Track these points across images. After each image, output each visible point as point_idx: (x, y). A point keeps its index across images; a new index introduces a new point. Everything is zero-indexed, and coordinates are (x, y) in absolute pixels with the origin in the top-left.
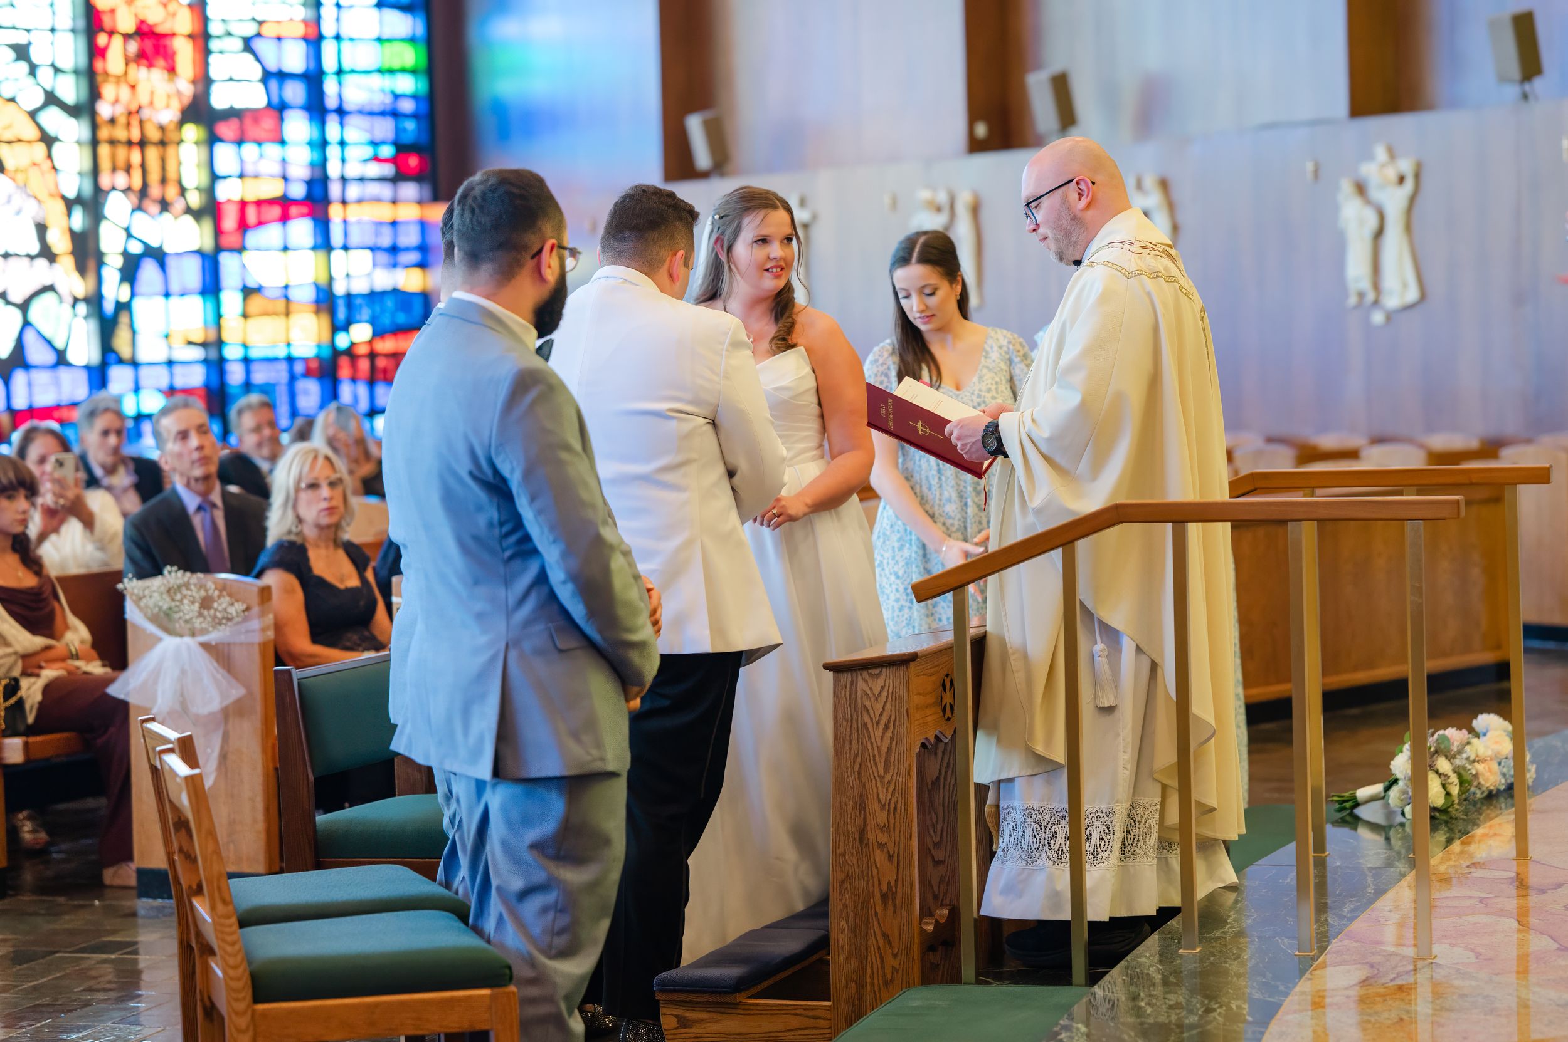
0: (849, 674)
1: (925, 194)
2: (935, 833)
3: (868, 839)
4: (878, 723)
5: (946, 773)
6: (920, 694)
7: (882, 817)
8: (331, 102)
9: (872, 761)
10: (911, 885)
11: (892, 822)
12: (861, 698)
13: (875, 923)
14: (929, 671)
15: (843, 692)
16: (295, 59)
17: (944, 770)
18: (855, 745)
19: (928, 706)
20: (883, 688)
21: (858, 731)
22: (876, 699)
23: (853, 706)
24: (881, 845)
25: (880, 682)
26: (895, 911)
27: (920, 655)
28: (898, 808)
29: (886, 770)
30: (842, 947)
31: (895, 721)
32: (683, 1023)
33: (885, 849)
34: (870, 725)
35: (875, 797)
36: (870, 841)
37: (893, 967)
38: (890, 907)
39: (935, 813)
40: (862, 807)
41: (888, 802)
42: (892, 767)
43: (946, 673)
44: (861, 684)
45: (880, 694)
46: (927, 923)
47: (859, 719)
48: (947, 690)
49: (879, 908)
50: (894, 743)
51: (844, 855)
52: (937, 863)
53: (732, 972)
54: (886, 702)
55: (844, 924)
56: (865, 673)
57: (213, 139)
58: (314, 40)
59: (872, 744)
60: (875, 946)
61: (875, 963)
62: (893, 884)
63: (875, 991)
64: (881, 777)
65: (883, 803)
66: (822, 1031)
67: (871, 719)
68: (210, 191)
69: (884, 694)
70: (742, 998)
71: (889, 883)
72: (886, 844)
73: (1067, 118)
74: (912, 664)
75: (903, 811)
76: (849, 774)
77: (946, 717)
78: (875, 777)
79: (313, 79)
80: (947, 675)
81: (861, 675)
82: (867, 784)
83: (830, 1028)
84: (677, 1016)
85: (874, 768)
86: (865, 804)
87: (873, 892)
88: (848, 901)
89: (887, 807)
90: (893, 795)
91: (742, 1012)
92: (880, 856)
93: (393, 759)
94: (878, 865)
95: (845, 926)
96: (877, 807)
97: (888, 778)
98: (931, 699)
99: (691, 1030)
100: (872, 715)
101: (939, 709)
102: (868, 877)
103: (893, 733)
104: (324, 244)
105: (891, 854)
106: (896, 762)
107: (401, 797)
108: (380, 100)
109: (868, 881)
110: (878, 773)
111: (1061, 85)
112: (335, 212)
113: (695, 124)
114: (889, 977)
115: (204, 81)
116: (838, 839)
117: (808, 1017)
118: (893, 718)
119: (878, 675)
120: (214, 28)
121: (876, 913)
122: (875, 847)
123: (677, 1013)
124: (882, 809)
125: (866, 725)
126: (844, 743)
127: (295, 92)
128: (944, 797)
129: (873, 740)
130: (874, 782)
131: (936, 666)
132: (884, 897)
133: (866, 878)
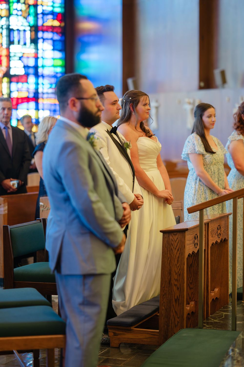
0: (168, 234)
1: (187, 100)
2: (191, 280)
3: (172, 283)
4: (176, 249)
5: (194, 262)
6: (188, 240)
7: (176, 277)
8: (40, 74)
9: (173, 260)
10: (184, 297)
11: (179, 278)
12: (171, 241)
13: (173, 308)
14: (191, 234)
15: (165, 239)
16: (31, 63)
17: (194, 261)
18: (168, 255)
19: (190, 244)
20: (177, 238)
21: (169, 251)
22: (175, 242)
23: (168, 243)
24: (175, 285)
25: (177, 236)
26: (179, 305)
27: (189, 229)
28: (181, 274)
29: (178, 263)
30: (163, 315)
31: (181, 248)
32: (115, 334)
33: (176, 286)
34: (173, 249)
35: (174, 271)
36: (172, 284)
37: (178, 321)
38: (177, 304)
39: (191, 274)
40: (170, 273)
41: (178, 272)
42: (179, 262)
43: (195, 234)
44: (171, 237)
45: (176, 240)
46: (188, 307)
47: (170, 248)
48: (196, 239)
49: (174, 303)
50: (180, 255)
51: (164, 287)
52: (191, 288)
53: (130, 320)
54: (178, 242)
55: (163, 308)
56: (172, 234)
57: (10, 82)
58: (36, 58)
59: (174, 255)
60: (173, 315)
61: (172, 320)
62: (178, 296)
63: (172, 328)
64: (176, 265)
65: (176, 272)
66: (156, 339)
67: (174, 247)
68: (9, 95)
69: (178, 240)
70: (133, 328)
71: (177, 296)
72: (177, 284)
73: (224, 81)
74: (186, 232)
75: (182, 276)
76: (167, 264)
77: (195, 247)
78: (174, 265)
79: (36, 67)
80: (196, 235)
81: (171, 234)
82: (172, 266)
83: (158, 338)
84: (113, 332)
85: (174, 262)
86: (171, 272)
87: (173, 299)
88: (165, 301)
89: (177, 274)
90: (179, 270)
91: (133, 332)
92: (175, 288)
93: (36, 252)
94: (174, 291)
95: (164, 308)
96: (174, 274)
97: (178, 265)
98: (191, 242)
99: (117, 337)
100: (174, 246)
101: (194, 245)
102: (171, 294)
103: (180, 252)
104: (37, 109)
105: (178, 288)
106: (181, 261)
107: (38, 263)
108: (52, 73)
109: (171, 295)
110: (175, 263)
111: (223, 73)
112: (40, 101)
113: (130, 82)
114: (176, 324)
115: (9, 68)
116: (162, 283)
117: (152, 334)
118: (180, 248)
119: (176, 235)
120: (11, 55)
121: (173, 305)
122: (174, 285)
123: (114, 331)
124: (176, 274)
125: (172, 249)
126: (165, 254)
127: (31, 71)
128: (193, 269)
129: (174, 254)
130: (174, 266)
131: (193, 232)
132: (176, 300)
133: (170, 295)
